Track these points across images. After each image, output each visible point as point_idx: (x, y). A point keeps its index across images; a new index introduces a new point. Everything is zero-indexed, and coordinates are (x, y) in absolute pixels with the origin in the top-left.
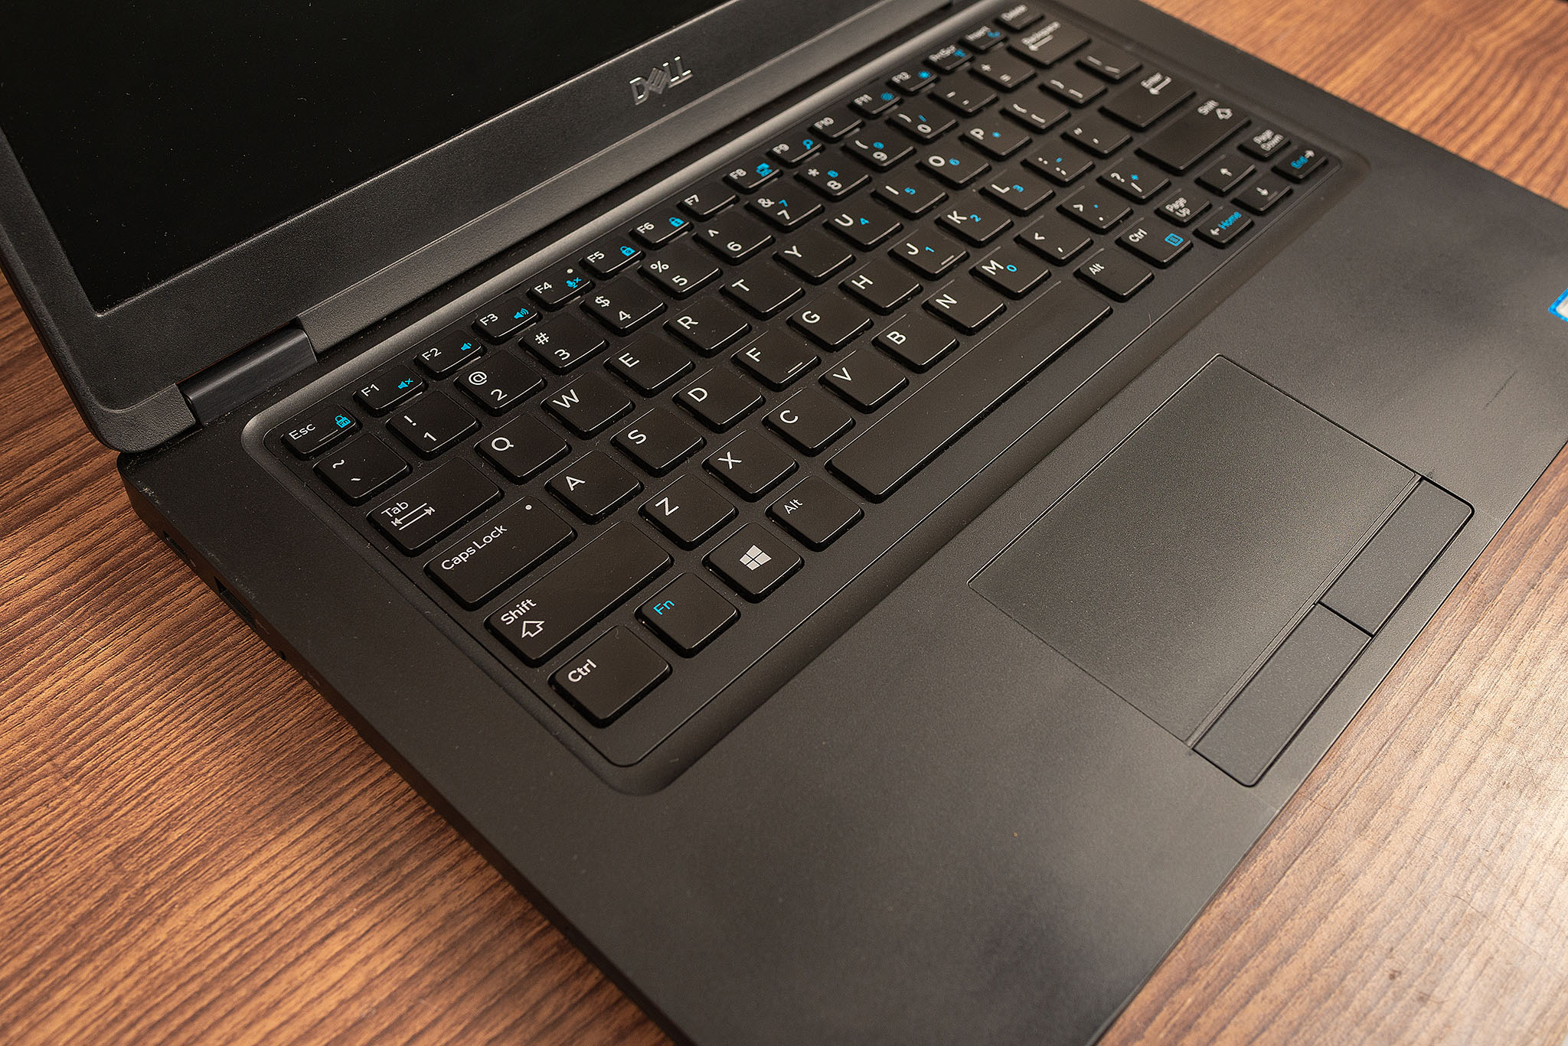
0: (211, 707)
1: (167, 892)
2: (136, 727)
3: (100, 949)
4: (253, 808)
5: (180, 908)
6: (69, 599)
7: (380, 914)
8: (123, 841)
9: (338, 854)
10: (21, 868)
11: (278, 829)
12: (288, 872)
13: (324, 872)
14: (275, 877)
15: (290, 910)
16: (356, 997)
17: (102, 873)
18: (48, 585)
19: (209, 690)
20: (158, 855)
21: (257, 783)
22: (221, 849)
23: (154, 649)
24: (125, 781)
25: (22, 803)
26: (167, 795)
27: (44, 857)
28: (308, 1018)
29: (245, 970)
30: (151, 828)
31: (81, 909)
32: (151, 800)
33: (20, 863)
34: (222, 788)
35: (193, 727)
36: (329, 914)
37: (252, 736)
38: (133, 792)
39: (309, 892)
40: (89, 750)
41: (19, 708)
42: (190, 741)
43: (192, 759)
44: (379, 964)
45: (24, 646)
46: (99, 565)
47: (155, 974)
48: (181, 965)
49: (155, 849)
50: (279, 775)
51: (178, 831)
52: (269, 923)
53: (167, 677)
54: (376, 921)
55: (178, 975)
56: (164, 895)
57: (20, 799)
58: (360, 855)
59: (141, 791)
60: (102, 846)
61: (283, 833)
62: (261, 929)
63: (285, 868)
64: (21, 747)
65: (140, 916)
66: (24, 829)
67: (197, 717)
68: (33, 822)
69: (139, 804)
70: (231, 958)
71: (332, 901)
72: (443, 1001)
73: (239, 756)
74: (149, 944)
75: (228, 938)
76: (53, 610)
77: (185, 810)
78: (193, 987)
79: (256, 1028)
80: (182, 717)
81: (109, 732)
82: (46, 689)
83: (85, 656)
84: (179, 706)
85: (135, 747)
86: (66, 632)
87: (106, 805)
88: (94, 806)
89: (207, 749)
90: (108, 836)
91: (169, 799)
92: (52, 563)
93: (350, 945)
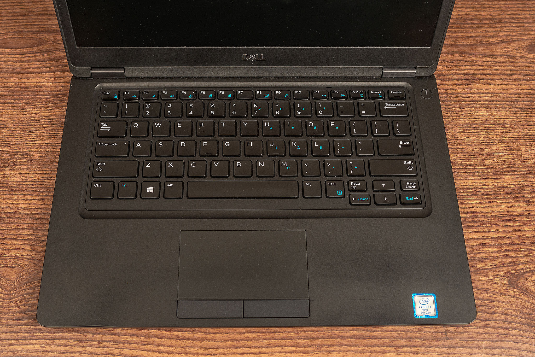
5: (16, 170)
6: (53, 95)
7: (39, 198)
8: (19, 150)
9: (44, 182)
10: (3, 142)
13: (39, 183)
14: (32, 177)
15: (29, 185)
16: (23, 209)
17: (12, 154)
18: (53, 89)
19: (55, 133)
22: (30, 165)
26: (32, 148)
27: (8, 143)
28: (14, 206)
29: (14, 189)
30: (25, 152)
31: (4, 157)
32: (29, 146)
33: (4, 142)
34: (40, 154)
35: (47, 138)
36: (33, 191)
37: (53, 148)
39: (34, 185)
41: (28, 111)
42: (44, 140)
43: (41, 144)
44: (31, 206)
46: (63, 91)
47: (3, 178)
48: (7, 180)
50: (50, 159)
52: (24, 184)
53: (52, 124)
54: (38, 199)
55: (6, 181)
56: (16, 166)
57: (14, 129)
59: (29, 144)
60: (16, 149)
61: (40, 170)
63: (35, 177)
64: (22, 119)
65: (10, 166)
66: (10, 136)
67: (49, 137)
70: (14, 185)
71: (35, 189)
74: (7, 172)
75: (17, 182)
76: (49, 95)
77: (32, 153)
78: (6, 185)
80: (47, 135)
81: (35, 128)
82: (35, 111)
83: (45, 109)
84: (48, 132)
86: (46, 101)
87: (23, 142)
90: (18, 148)
91: (32, 149)
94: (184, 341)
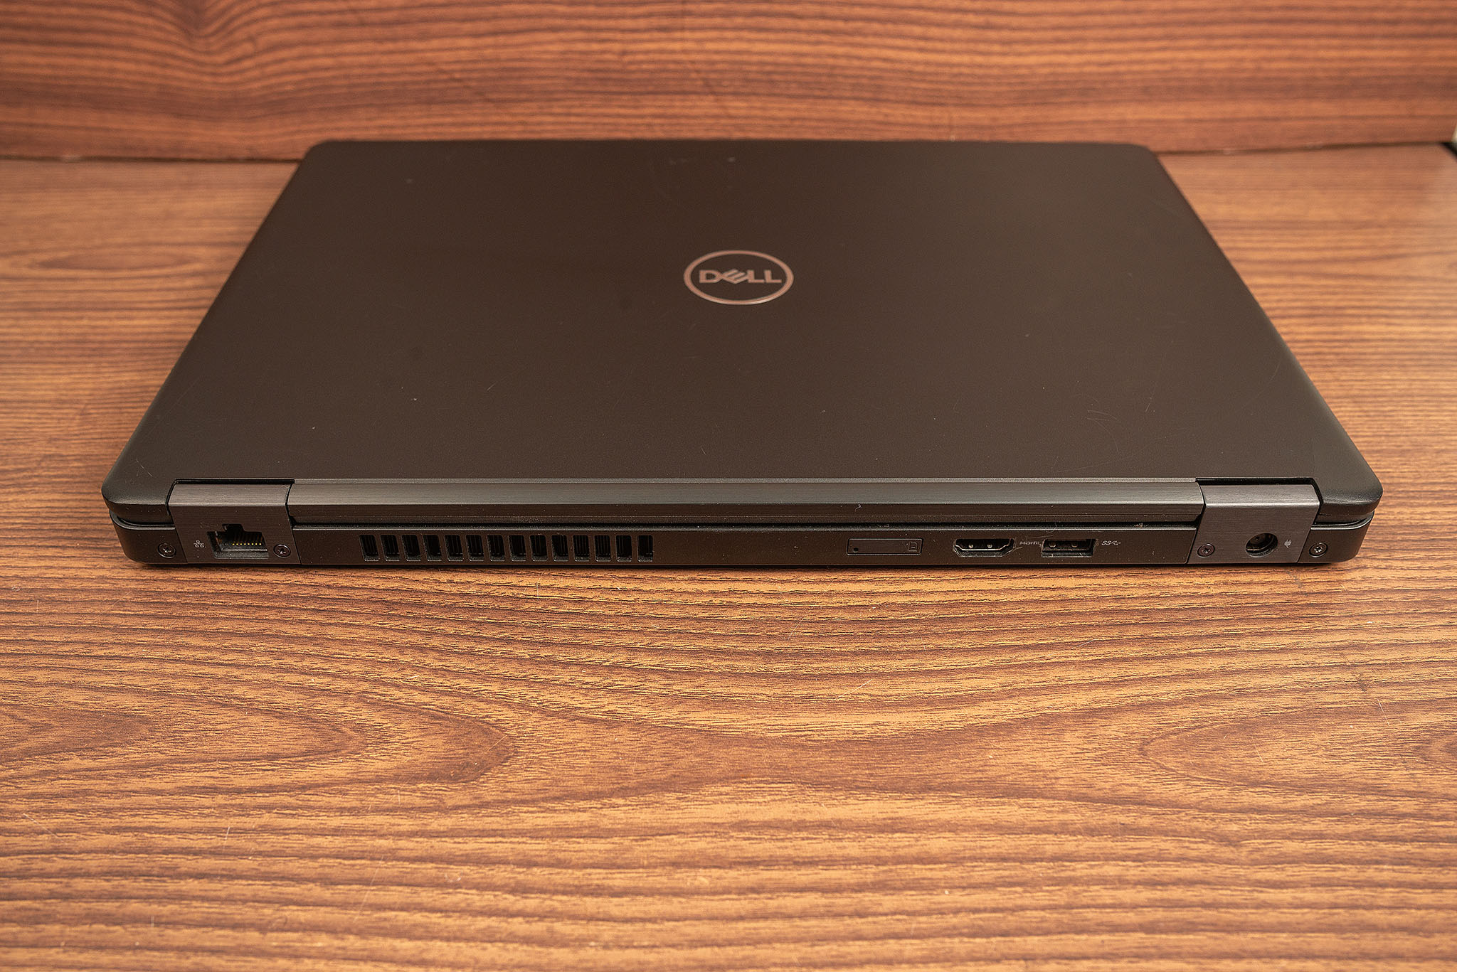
94: (510, 946)
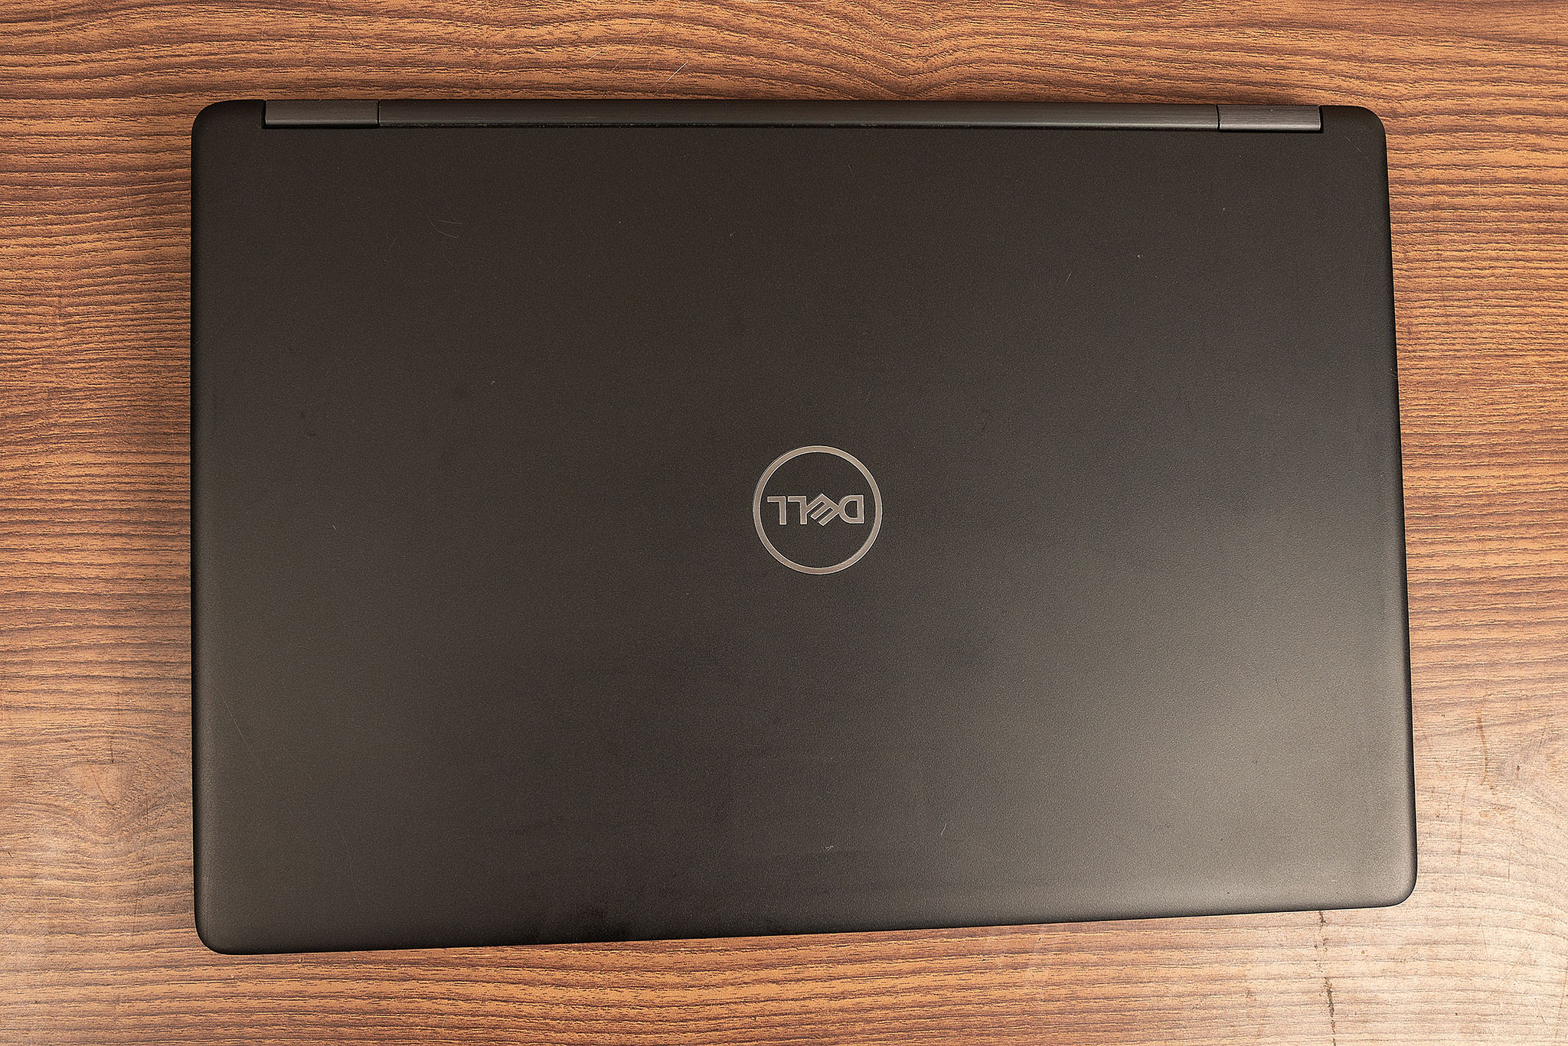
0: (164, 334)
1: (63, 438)
2: (116, 313)
3: (9, 443)
4: (138, 423)
11: (141, 448)
12: (127, 480)
20: (73, 410)
21: (152, 409)
23: (163, 263)
24: (87, 346)
25: (29, 314)
38: (87, 357)
40: (83, 308)
45: (96, 197)
49: (73, 405)
51: (92, 404)
58: (169, 502)
62: (90, 501)
68: (27, 332)
69: (84, 368)
72: (143, 620)
73: (155, 382)
79: (50, 554)
85: (107, 327)
88: (62, 349)
89: (142, 362)
92: (152, 142)
93: (125, 549)
